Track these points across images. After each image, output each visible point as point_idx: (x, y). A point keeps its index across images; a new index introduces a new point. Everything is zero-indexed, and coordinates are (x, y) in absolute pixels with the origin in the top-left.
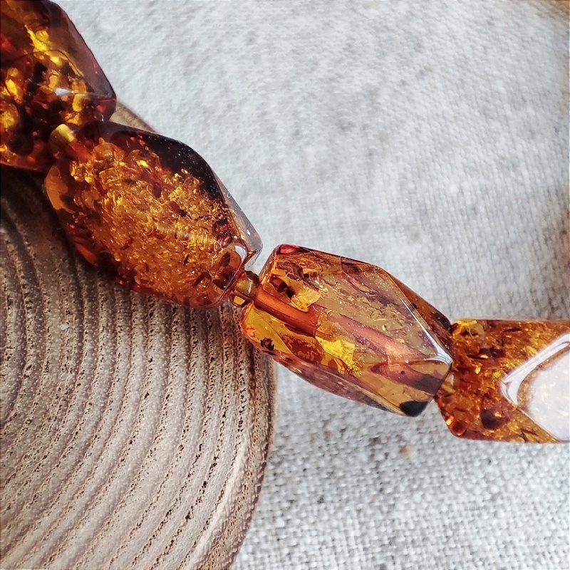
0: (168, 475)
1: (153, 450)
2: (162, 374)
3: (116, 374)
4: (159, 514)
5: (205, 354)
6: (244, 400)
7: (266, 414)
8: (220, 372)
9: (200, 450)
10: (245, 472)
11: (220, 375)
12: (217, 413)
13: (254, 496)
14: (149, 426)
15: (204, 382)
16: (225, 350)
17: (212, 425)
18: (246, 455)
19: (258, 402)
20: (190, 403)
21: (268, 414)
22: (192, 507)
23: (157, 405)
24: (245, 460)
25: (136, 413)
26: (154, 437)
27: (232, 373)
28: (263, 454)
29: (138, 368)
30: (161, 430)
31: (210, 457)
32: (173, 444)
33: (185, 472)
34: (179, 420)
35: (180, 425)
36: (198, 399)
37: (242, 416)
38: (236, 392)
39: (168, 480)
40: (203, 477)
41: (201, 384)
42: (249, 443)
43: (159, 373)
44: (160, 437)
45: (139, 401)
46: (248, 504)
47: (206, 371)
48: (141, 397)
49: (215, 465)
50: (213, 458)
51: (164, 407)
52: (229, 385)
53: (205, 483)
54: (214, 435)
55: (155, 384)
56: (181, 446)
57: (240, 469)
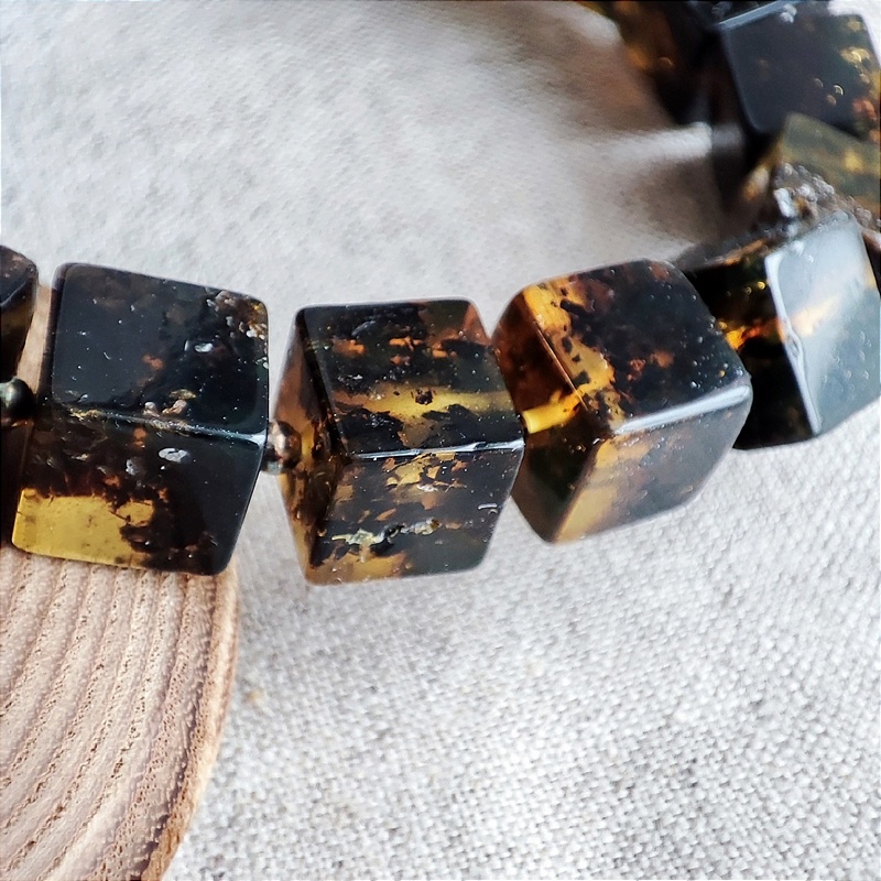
15: (75, 696)
41: (69, 697)
52: (115, 709)
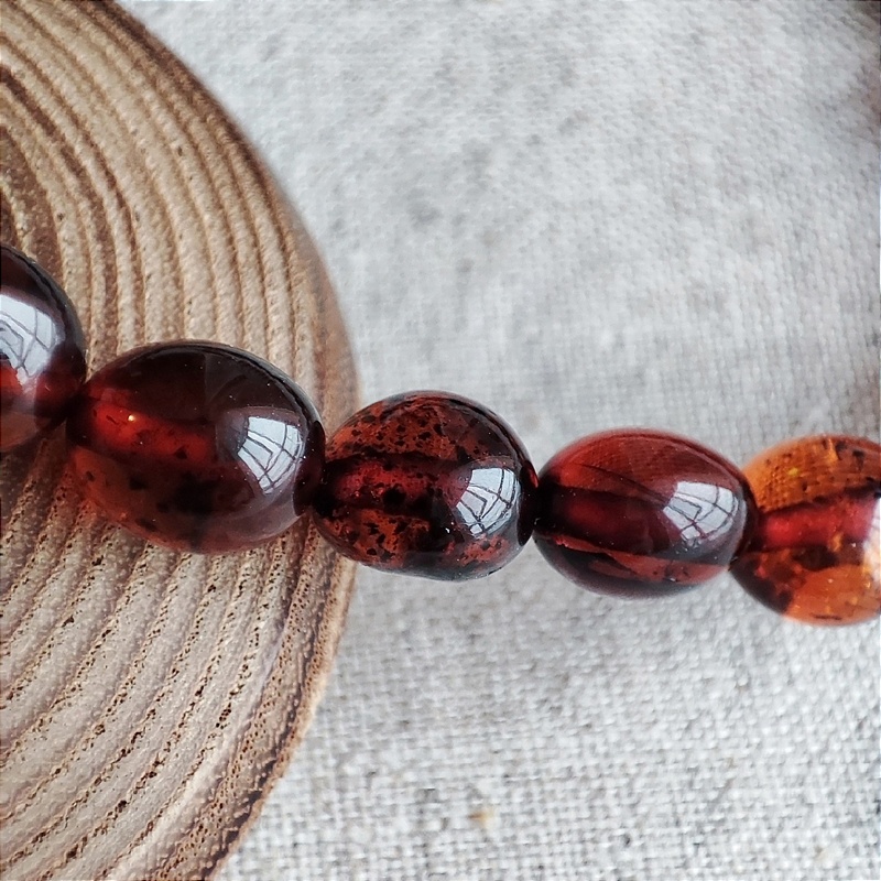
0: (58, 771)
1: (47, 719)
2: (109, 591)
3: (25, 570)
4: (19, 835)
5: (201, 576)
6: (247, 673)
7: (284, 708)
8: (218, 614)
9: (133, 741)
10: (208, 802)
11: (215, 620)
12: (186, 685)
13: (216, 847)
14: (53, 676)
16: (241, 579)
17: (170, 703)
18: (217, 770)
19: (275, 683)
20: (144, 654)
21: (289, 708)
22: (85, 839)
23: (82, 643)
24: (212, 780)
25: (38, 647)
26: (55, 699)
27: (240, 621)
28: (258, 777)
29: (70, 569)
30: (74, 689)
31: (149, 759)
32: (88, 719)
33: (92, 774)
34: (112, 680)
35: (111, 688)
36: (160, 651)
37: (233, 701)
38: (237, 656)
39: (56, 780)
40: (123, 791)
42: (232, 751)
43: (105, 587)
44: (67, 701)
45: (51, 627)
46: (199, 859)
47: (193, 606)
48: (56, 621)
49: (152, 775)
50: (152, 761)
51: (93, 650)
53: (123, 803)
54: (168, 722)
55: (90, 606)
56: (102, 726)
57: (198, 795)
